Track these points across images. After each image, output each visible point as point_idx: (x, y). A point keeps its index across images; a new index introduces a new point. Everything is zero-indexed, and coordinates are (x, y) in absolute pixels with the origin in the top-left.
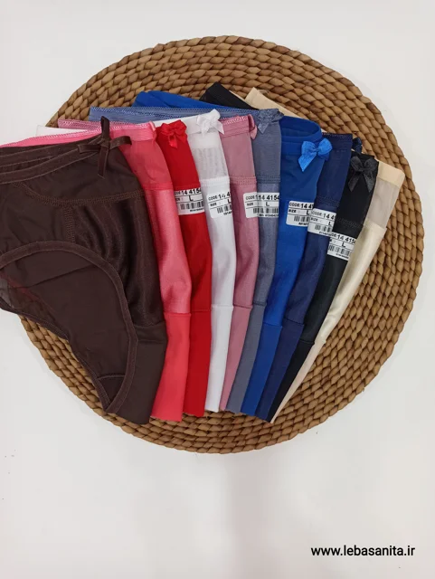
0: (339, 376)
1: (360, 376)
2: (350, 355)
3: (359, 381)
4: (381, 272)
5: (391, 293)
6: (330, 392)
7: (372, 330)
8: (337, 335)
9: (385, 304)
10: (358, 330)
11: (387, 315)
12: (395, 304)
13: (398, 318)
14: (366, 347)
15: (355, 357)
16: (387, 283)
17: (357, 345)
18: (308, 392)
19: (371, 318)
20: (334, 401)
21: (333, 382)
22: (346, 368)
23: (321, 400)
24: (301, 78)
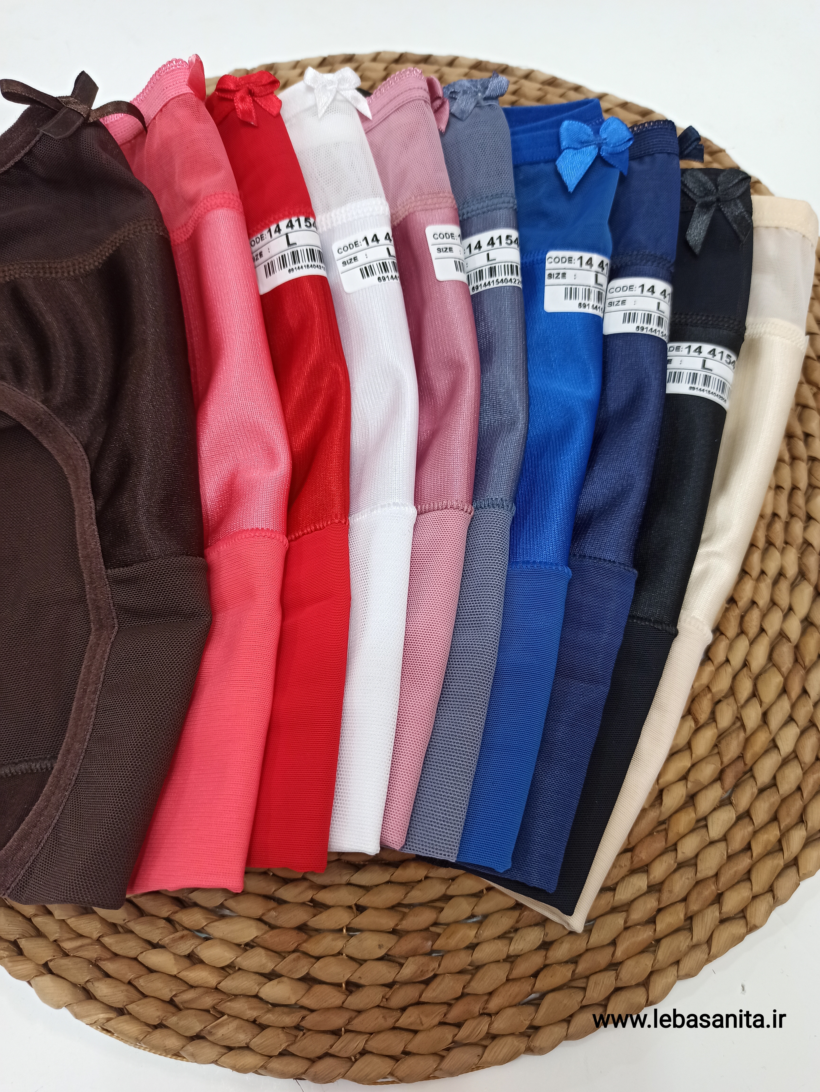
0: (774, 758)
15: (814, 693)
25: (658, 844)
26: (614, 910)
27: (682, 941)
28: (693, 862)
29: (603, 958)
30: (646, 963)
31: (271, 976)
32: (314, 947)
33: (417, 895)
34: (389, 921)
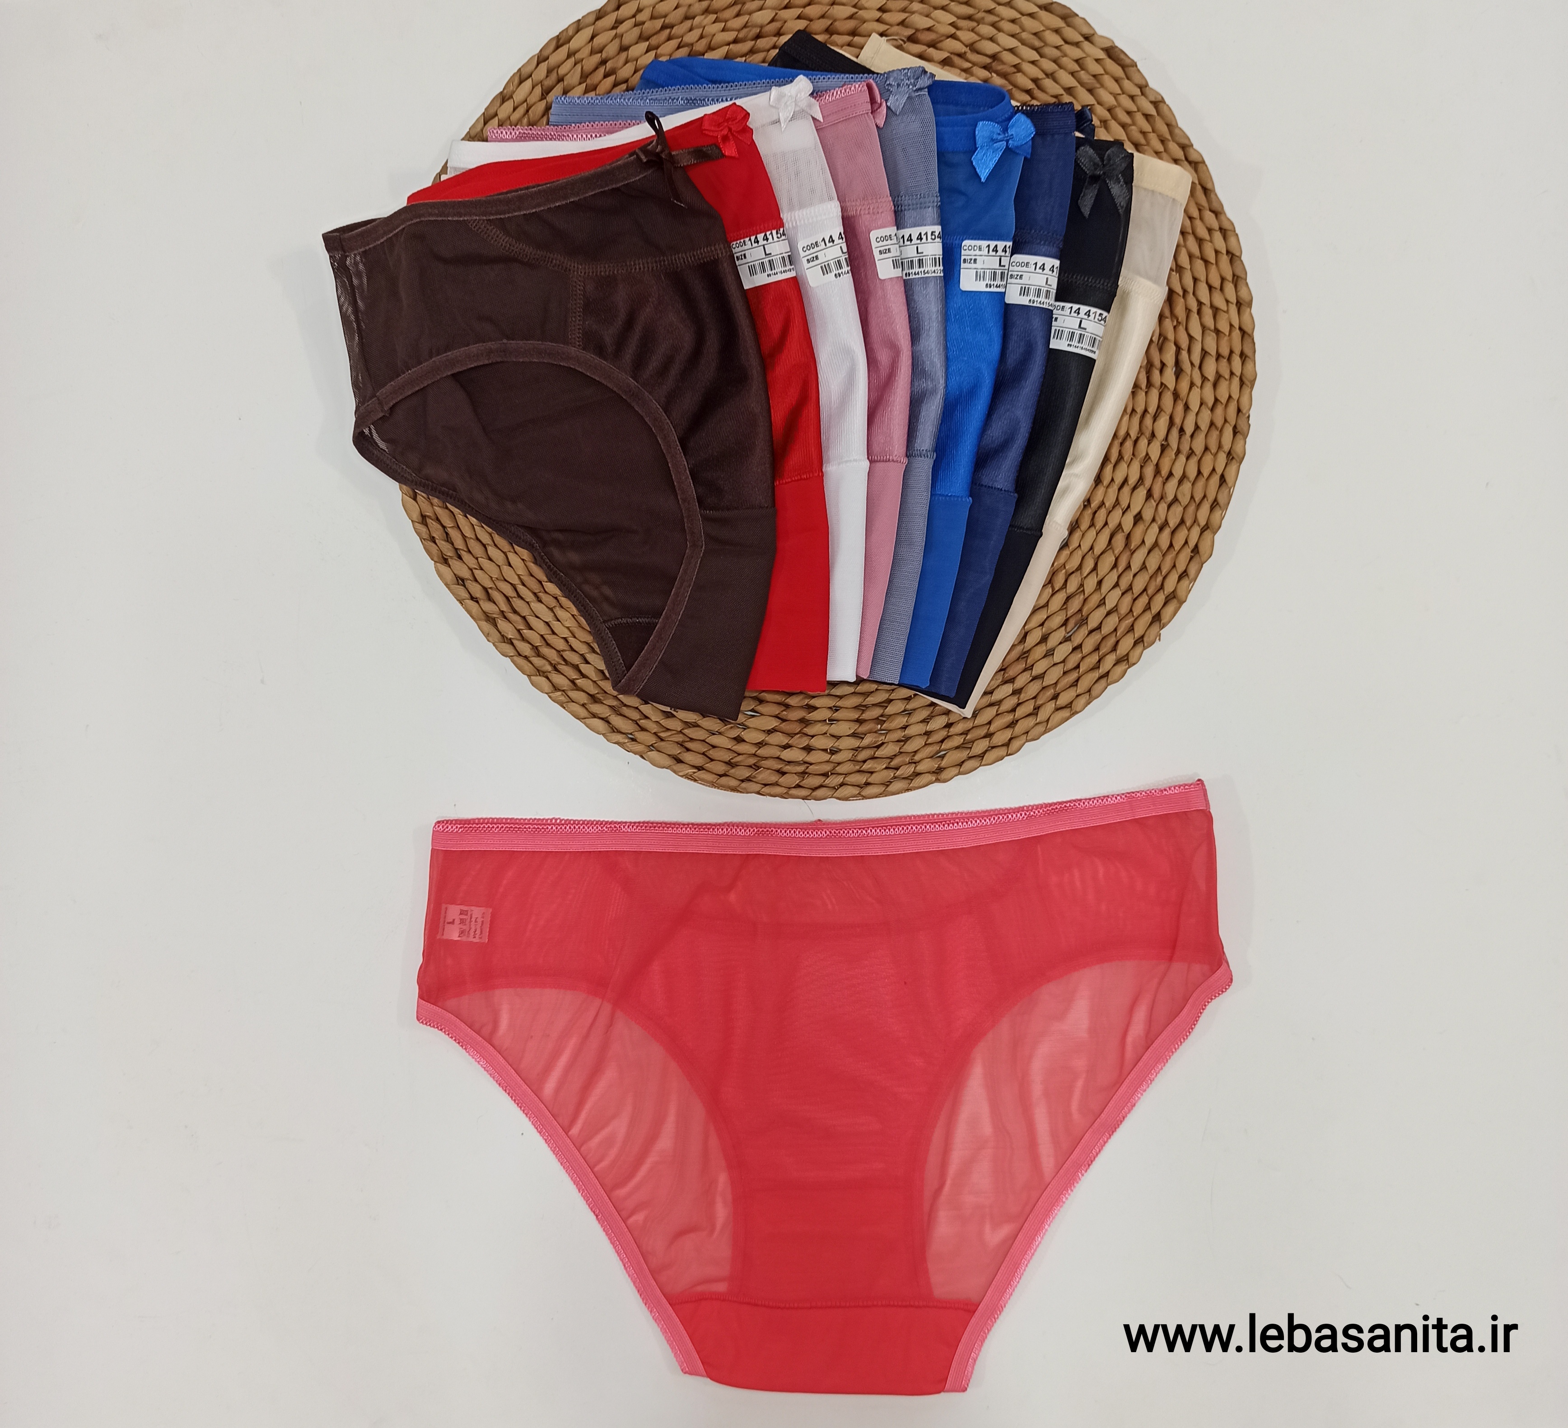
0: (1102, 611)
1: (1148, 607)
2: (1122, 566)
3: (1148, 617)
4: (1170, 383)
5: (1197, 427)
6: (1088, 647)
7: (1163, 506)
8: (1092, 525)
9: (1185, 448)
10: (1135, 510)
11: (1192, 473)
12: (1206, 449)
13: (1216, 479)
14: (1156, 544)
15: (1135, 567)
16: (1187, 408)
17: (1135, 542)
18: (1041, 650)
19: (1159, 480)
20: (1097, 666)
21: (1093, 623)
22: (1117, 592)
23: (1071, 664)
25: (1021, 666)
26: (991, 705)
27: (1031, 721)
28: (1041, 676)
29: (983, 731)
30: (1008, 734)
31: (786, 747)
32: (810, 730)
33: (871, 700)
34: (855, 715)
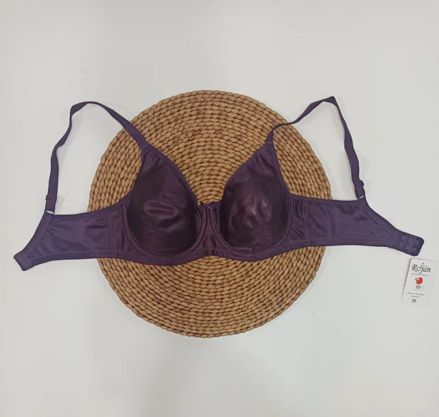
5: (105, 195)
9: (109, 188)
11: (107, 181)
12: (103, 188)
24: (165, 316)
